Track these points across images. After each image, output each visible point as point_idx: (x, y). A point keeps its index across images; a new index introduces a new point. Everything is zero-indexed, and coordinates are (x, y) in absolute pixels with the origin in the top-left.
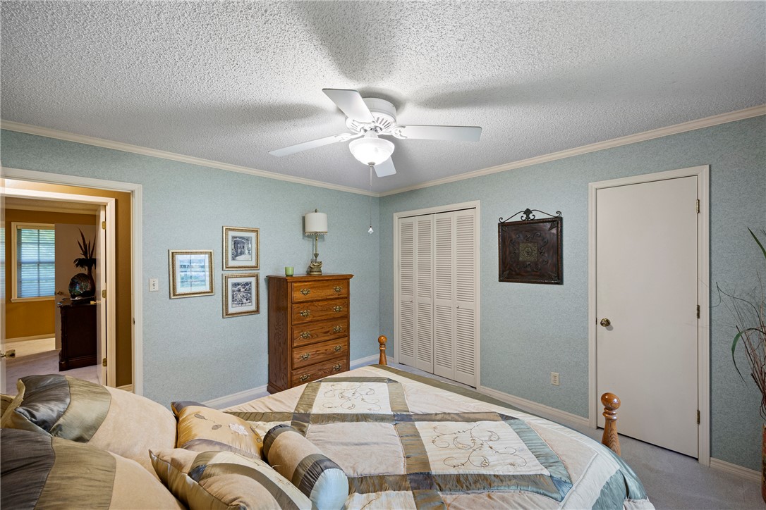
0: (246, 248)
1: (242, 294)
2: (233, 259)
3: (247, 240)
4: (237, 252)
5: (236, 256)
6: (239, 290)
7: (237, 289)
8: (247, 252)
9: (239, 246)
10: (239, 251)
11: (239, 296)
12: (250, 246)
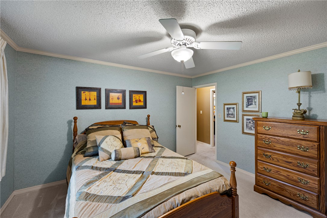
0: (253, 101)
1: (251, 124)
2: (247, 107)
3: (254, 97)
4: (249, 104)
5: (248, 106)
6: (250, 122)
7: (249, 121)
8: (254, 103)
9: (250, 101)
10: (250, 103)
11: (250, 125)
12: (256, 100)
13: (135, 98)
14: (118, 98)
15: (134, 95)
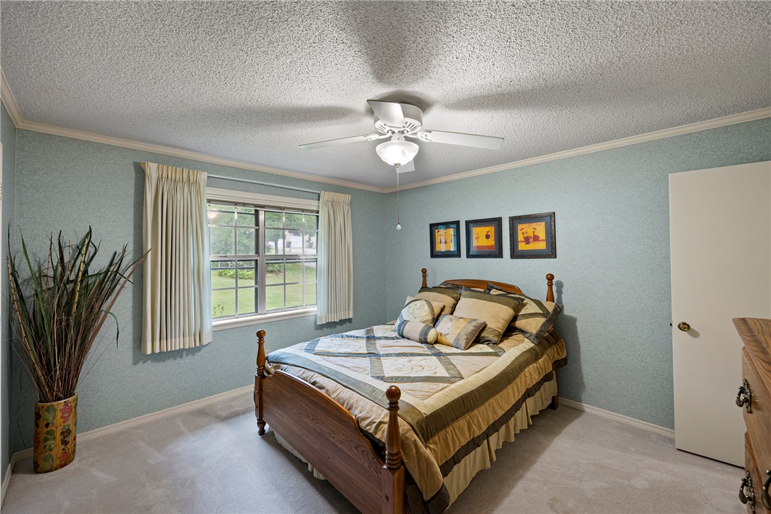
13: (523, 233)
14: (488, 237)
15: (520, 227)
